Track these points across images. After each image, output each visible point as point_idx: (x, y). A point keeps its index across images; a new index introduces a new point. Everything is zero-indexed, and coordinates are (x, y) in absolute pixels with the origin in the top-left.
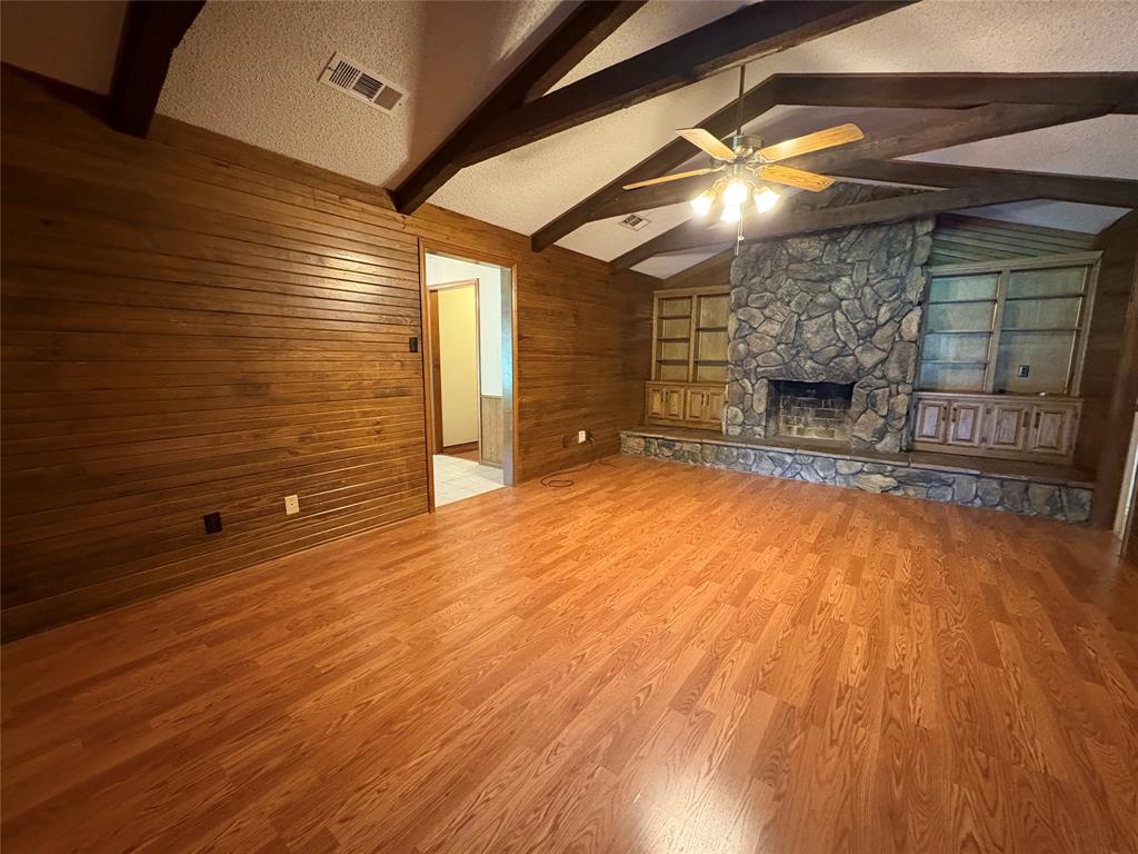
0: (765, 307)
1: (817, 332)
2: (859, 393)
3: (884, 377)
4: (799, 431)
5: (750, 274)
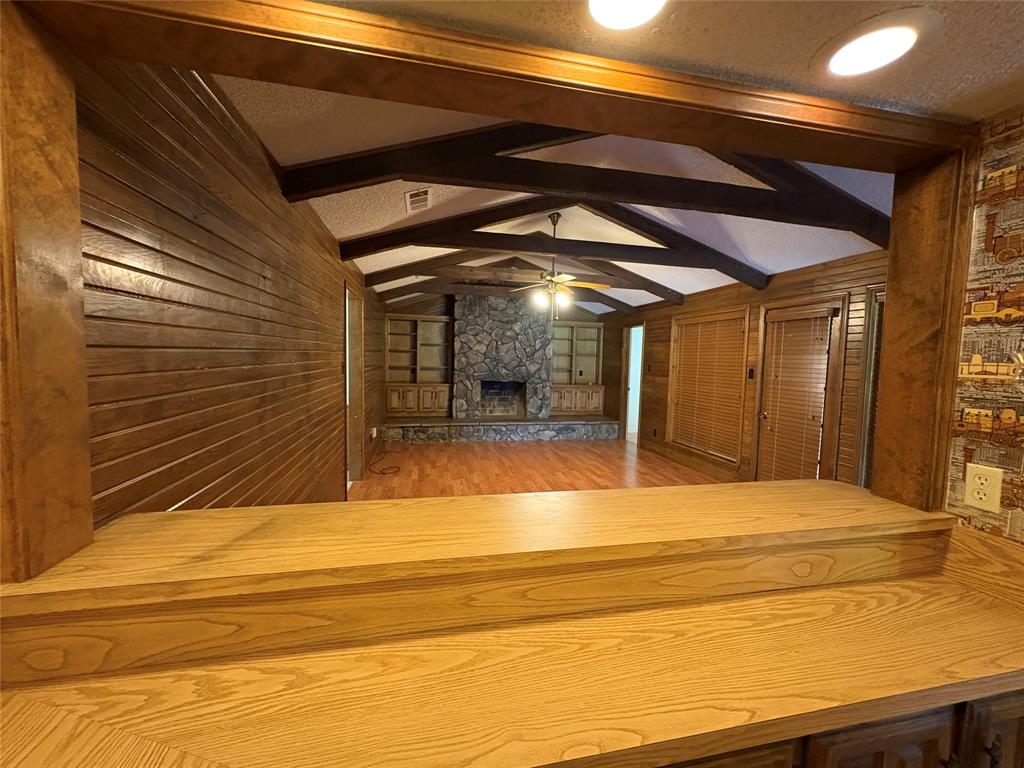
0: (477, 335)
1: (506, 353)
2: (529, 388)
3: (540, 378)
4: (491, 411)
5: (467, 313)
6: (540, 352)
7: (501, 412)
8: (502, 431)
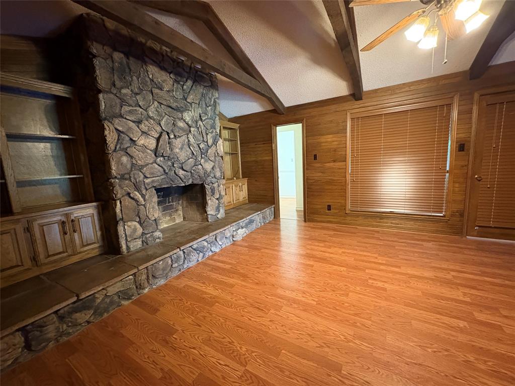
0: (140, 122)
1: (181, 149)
2: (208, 188)
3: (215, 177)
5: (118, 83)
6: (213, 148)
7: (166, 223)
8: (204, 247)
